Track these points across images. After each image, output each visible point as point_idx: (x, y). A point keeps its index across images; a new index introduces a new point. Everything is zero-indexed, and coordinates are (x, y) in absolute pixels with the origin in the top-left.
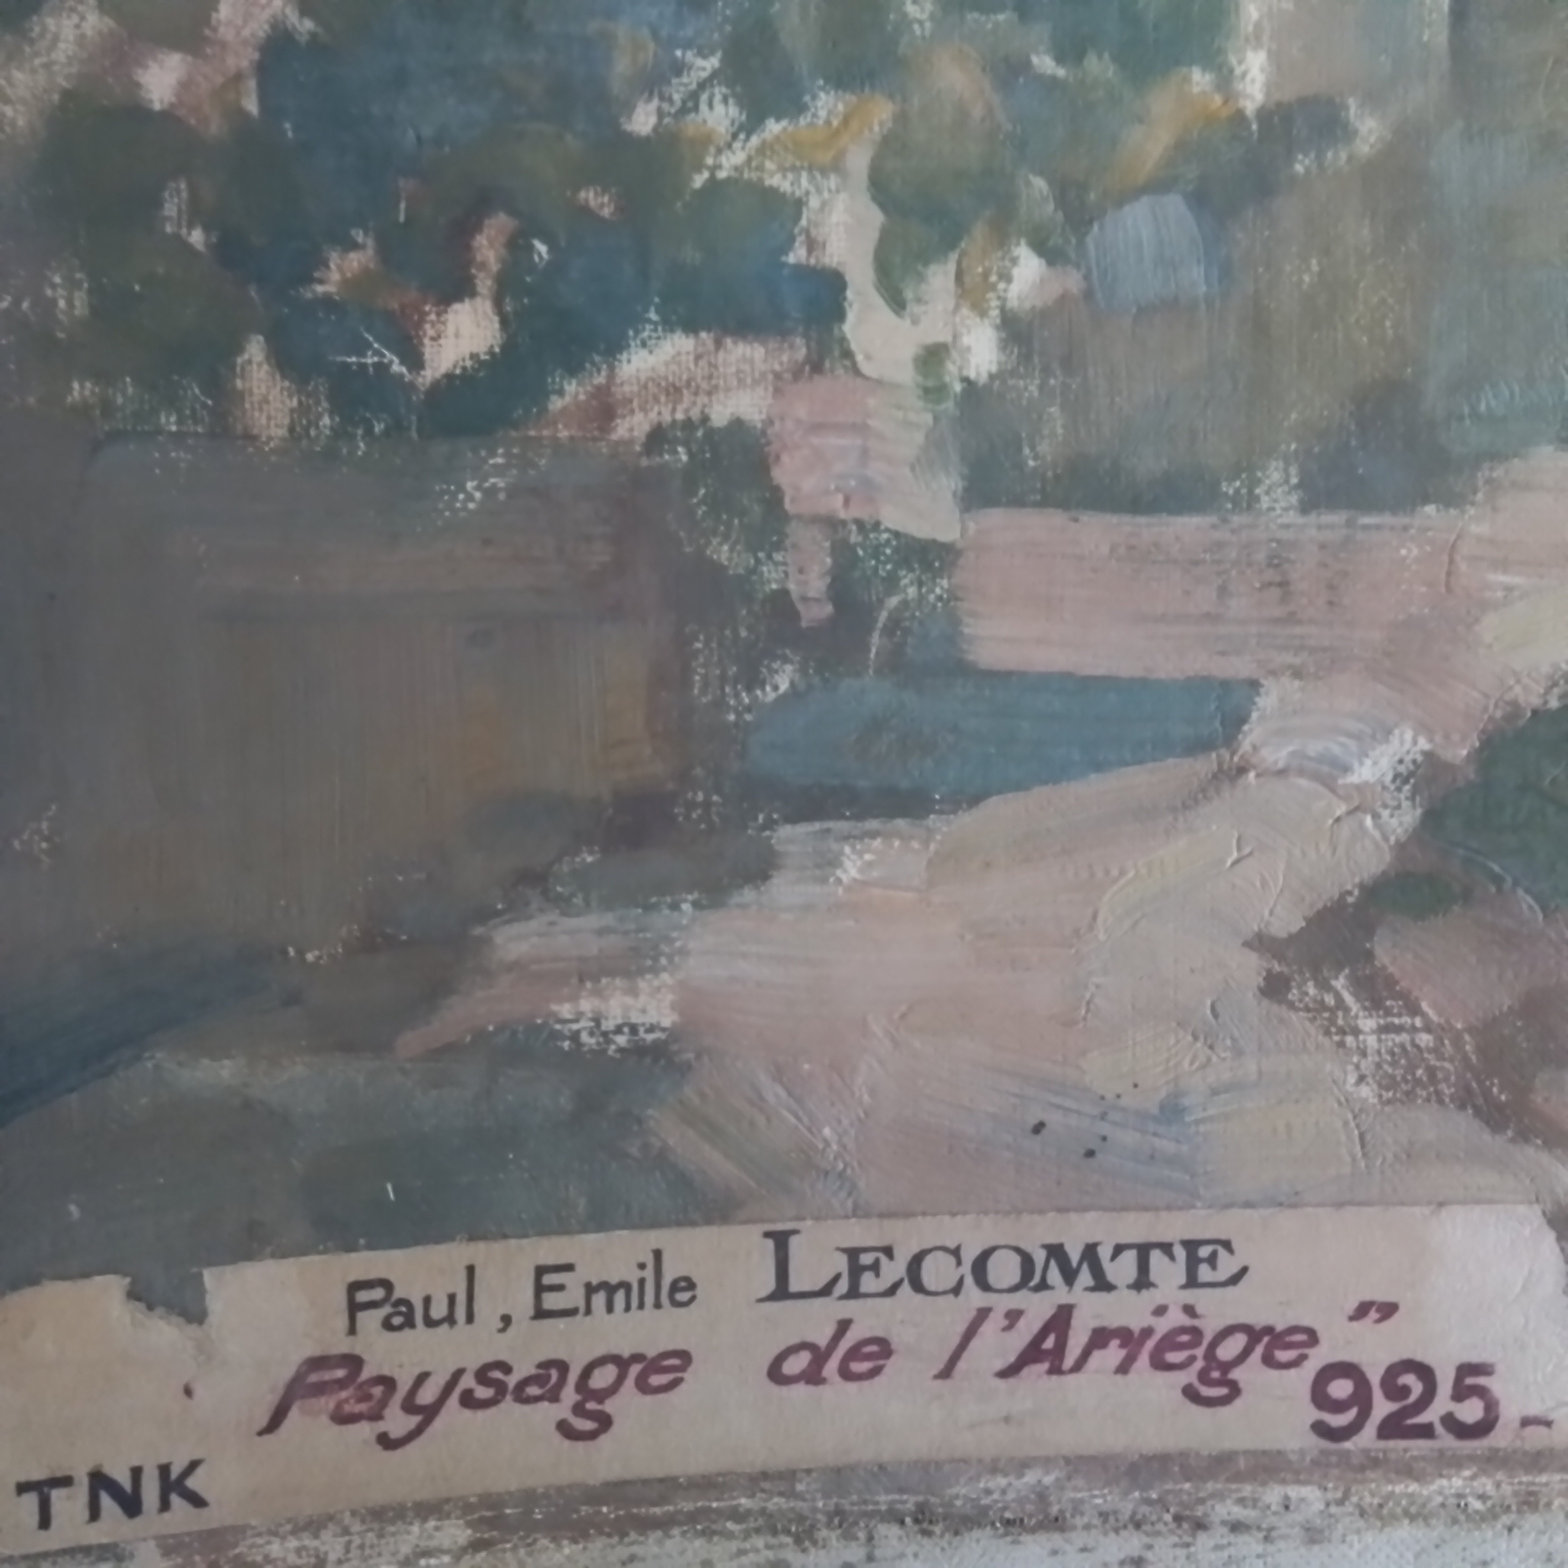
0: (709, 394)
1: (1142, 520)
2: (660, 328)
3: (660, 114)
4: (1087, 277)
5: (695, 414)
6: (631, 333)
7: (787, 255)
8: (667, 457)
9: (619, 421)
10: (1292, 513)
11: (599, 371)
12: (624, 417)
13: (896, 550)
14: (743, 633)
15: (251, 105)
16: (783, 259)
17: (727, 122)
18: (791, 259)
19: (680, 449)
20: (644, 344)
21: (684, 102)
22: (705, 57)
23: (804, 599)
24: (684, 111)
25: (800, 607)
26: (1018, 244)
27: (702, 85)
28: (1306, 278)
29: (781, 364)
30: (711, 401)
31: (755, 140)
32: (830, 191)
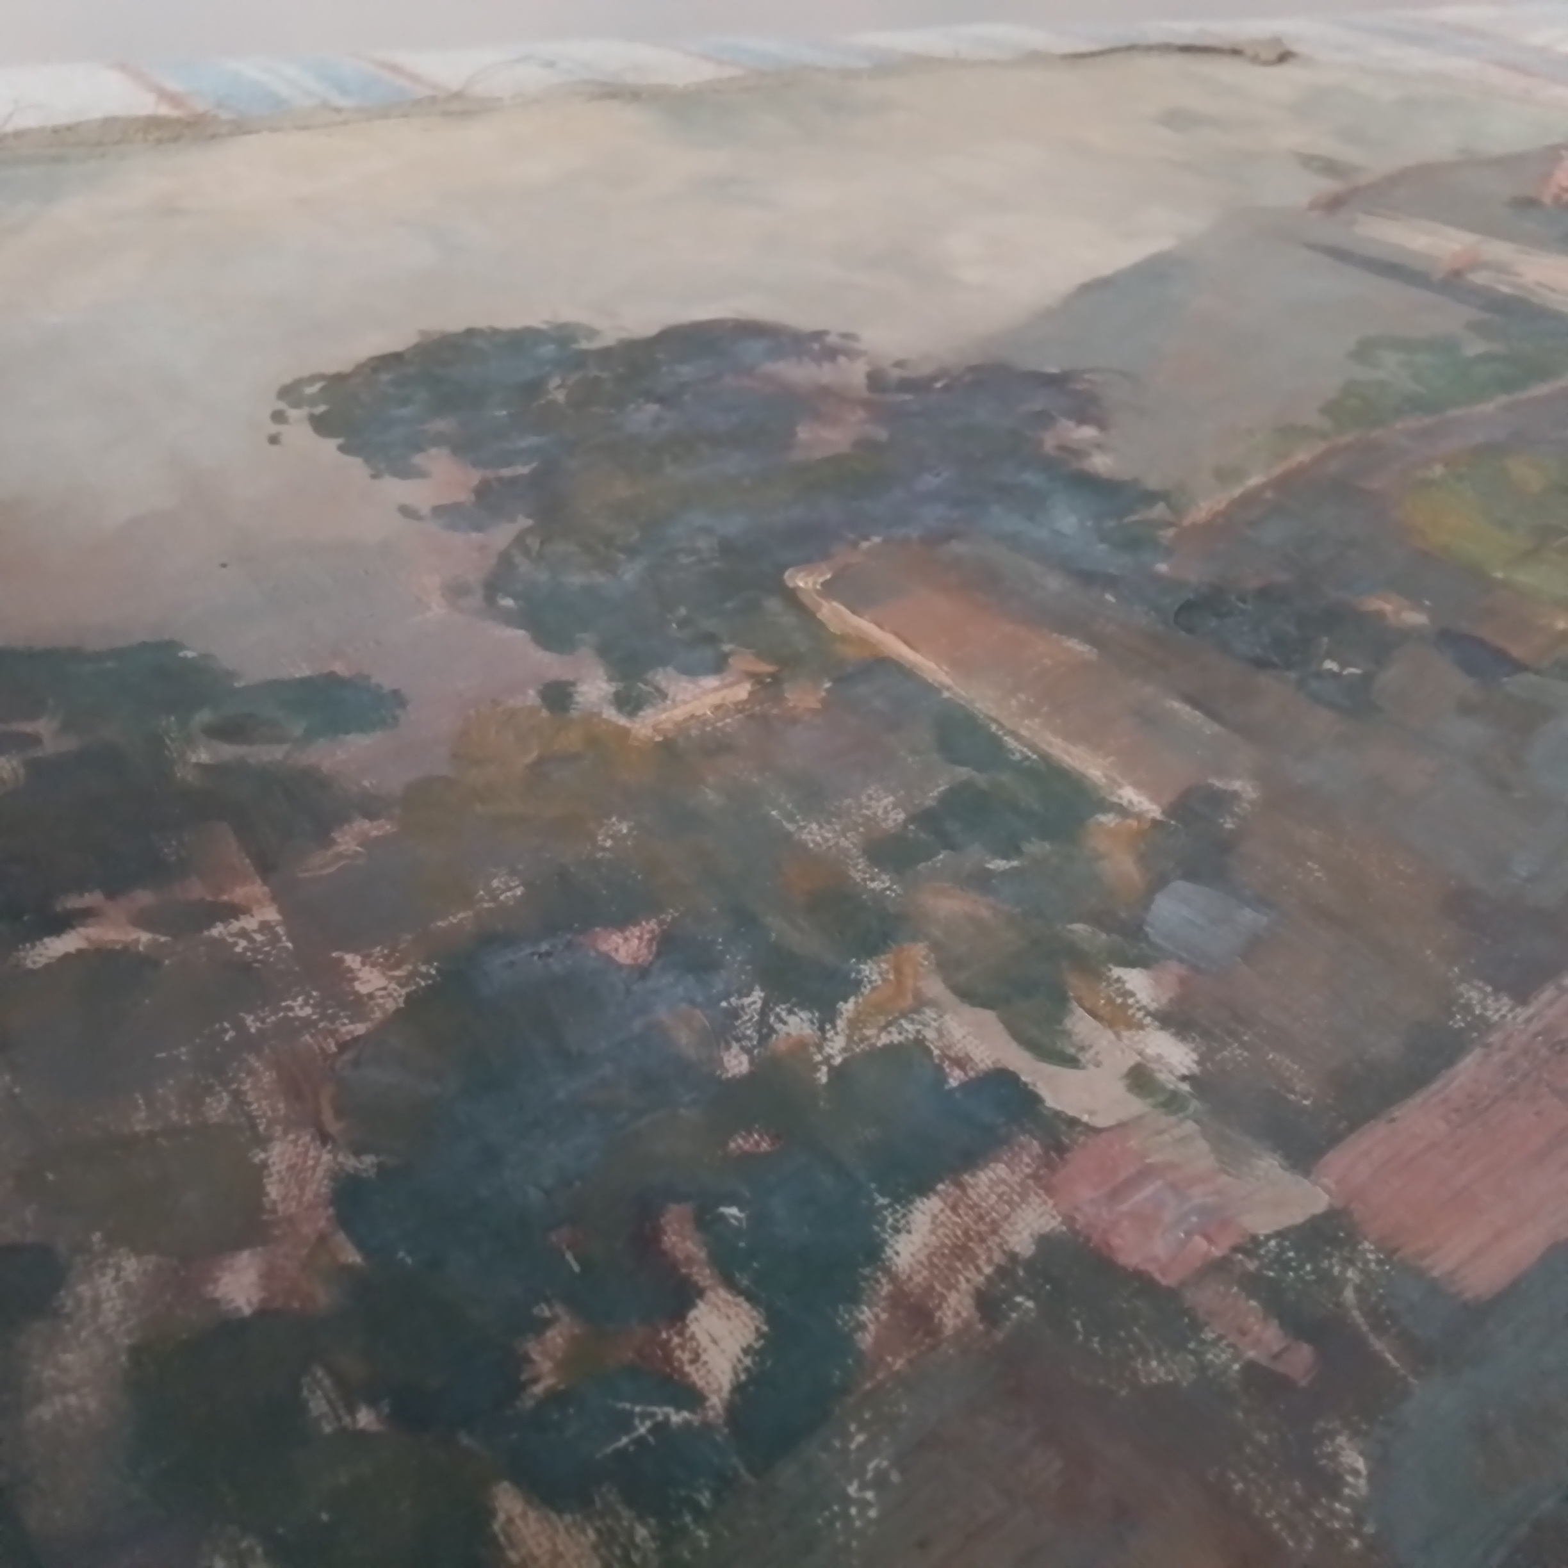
0: (994, 1232)
1: (1436, 1086)
2: (898, 1207)
3: (747, 1051)
4: (1181, 960)
5: (998, 1257)
6: (876, 1228)
7: (947, 1082)
8: (1014, 1315)
9: (938, 1314)
10: (1518, 1010)
11: (878, 1281)
12: (939, 1307)
13: (1296, 1248)
14: (1264, 1438)
15: (353, 1257)
16: (947, 1087)
17: (806, 1025)
18: (953, 1083)
19: (1019, 1299)
20: (897, 1231)
21: (759, 1031)
22: (748, 995)
23: (1276, 1357)
24: (764, 1039)
25: (1280, 1368)
26: (1110, 970)
27: (764, 1013)
28: (1318, 874)
29: (1028, 1165)
30: (1001, 1237)
31: (841, 1024)
32: (935, 1020)
